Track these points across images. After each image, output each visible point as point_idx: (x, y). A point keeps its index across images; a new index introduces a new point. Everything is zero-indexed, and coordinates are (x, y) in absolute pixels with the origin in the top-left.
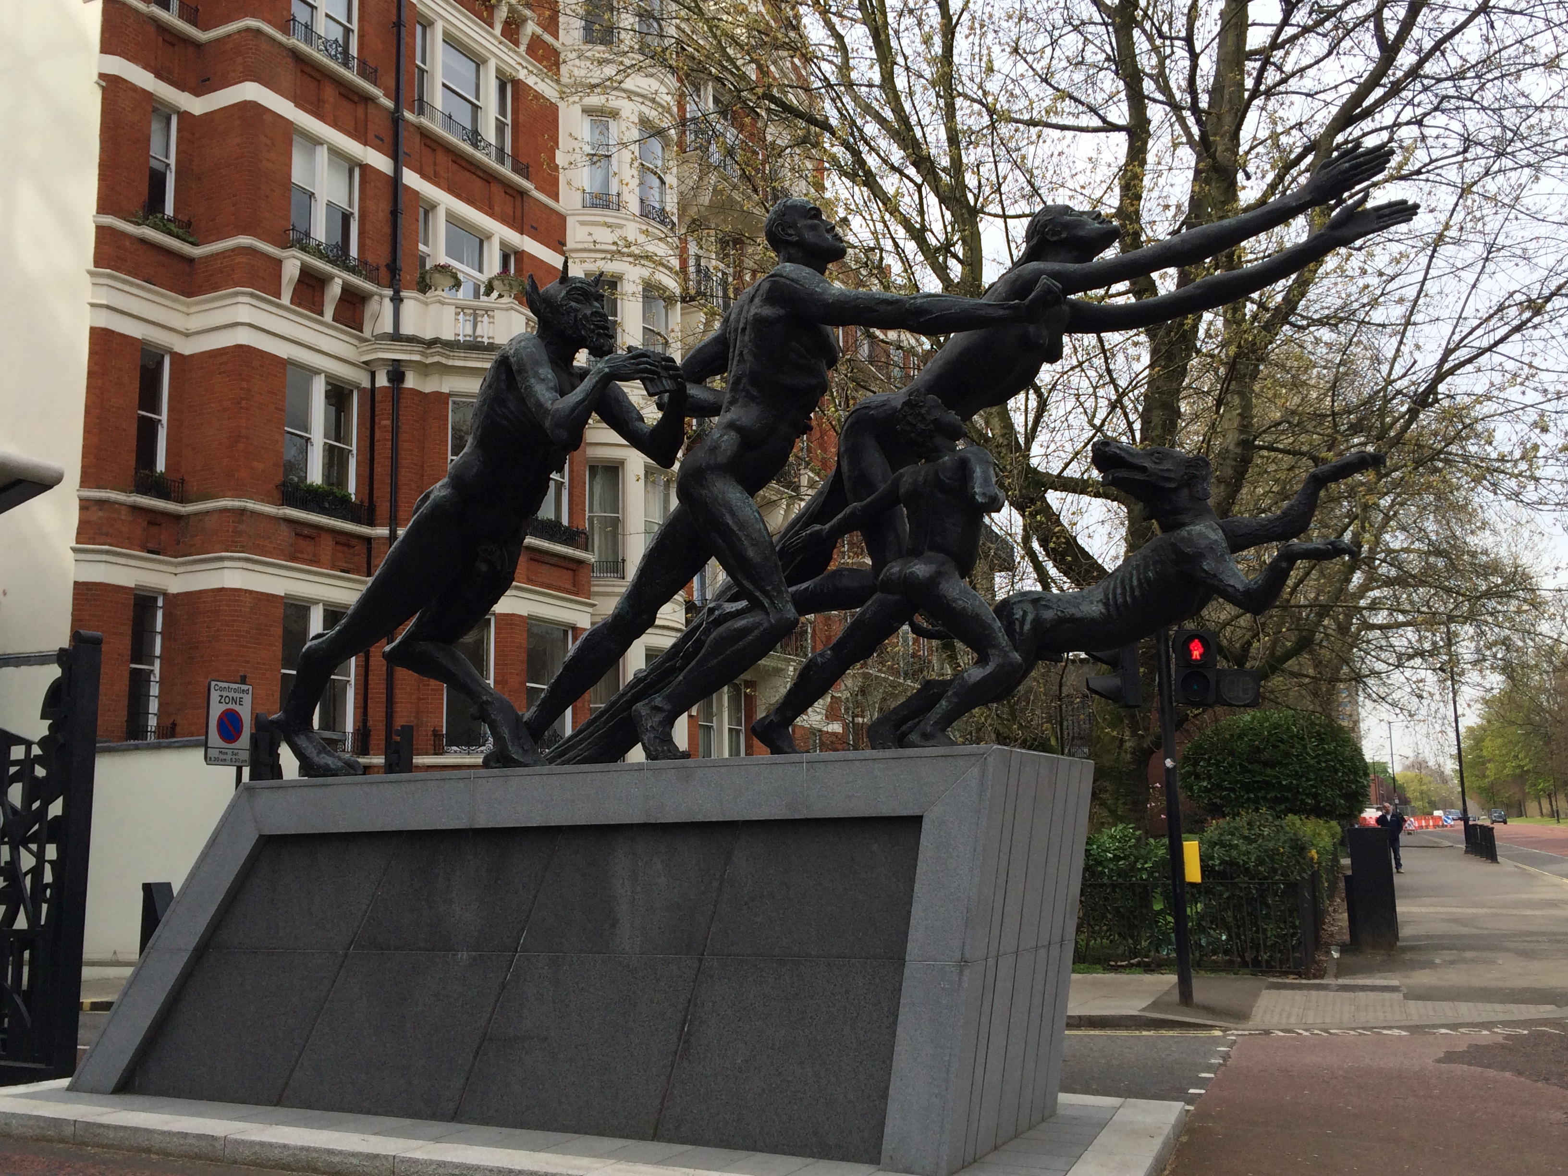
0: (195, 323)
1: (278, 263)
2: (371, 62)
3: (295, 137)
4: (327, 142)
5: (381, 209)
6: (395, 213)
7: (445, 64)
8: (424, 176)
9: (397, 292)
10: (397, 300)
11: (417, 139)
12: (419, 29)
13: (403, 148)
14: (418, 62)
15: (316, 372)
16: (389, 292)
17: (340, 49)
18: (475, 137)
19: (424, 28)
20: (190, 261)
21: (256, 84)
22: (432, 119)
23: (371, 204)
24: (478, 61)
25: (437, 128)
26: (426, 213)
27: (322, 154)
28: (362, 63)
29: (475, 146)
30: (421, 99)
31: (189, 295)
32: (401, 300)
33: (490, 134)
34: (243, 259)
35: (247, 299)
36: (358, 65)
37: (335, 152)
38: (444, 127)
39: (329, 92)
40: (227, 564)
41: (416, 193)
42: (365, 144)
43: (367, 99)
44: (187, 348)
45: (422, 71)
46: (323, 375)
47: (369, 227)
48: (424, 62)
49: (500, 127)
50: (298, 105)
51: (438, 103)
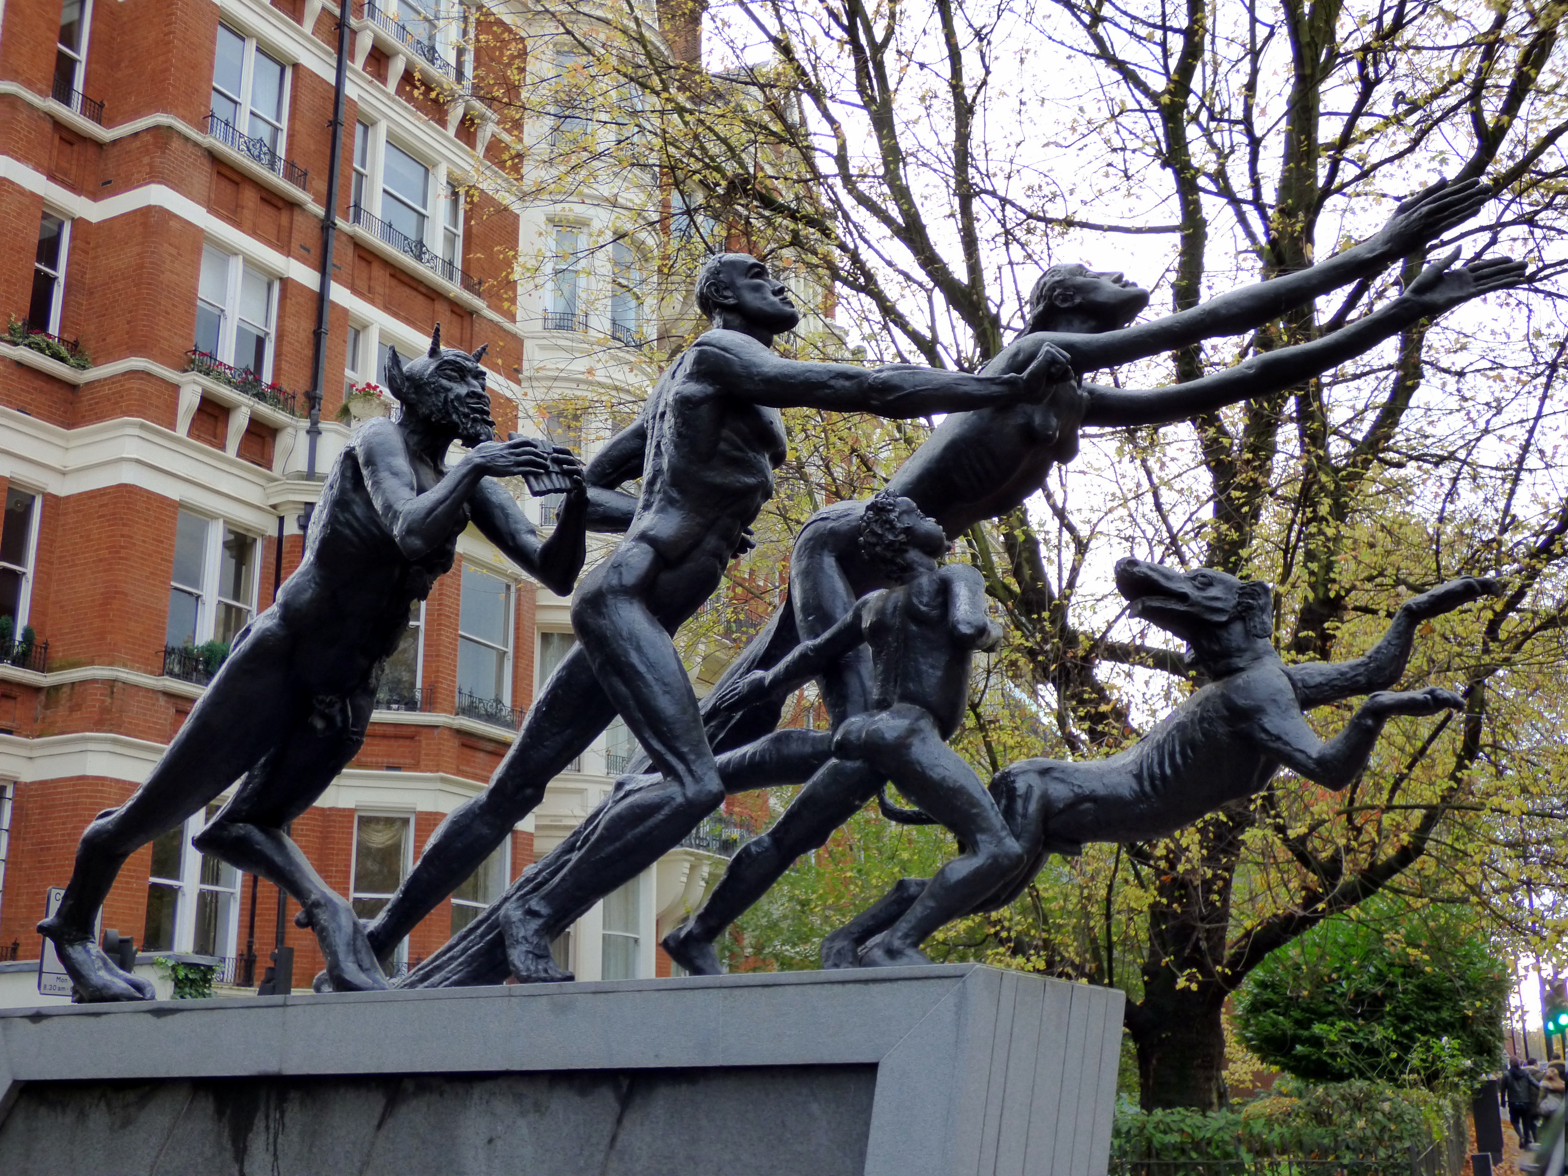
0: (73, 460)
1: (175, 388)
2: (300, 164)
3: (205, 246)
4: (243, 253)
5: (302, 328)
6: (318, 335)
7: (386, 167)
8: (355, 291)
9: (314, 423)
10: (314, 432)
11: (350, 251)
12: (359, 129)
13: (332, 259)
14: (356, 166)
15: (213, 516)
16: (306, 424)
17: (264, 149)
18: (419, 249)
19: (366, 128)
20: (73, 387)
21: (163, 187)
22: (369, 228)
23: (290, 324)
24: (426, 166)
25: (374, 237)
26: (357, 333)
27: (236, 267)
28: (290, 165)
29: (419, 258)
30: (357, 206)
31: (70, 425)
32: (319, 433)
33: (436, 244)
34: (135, 384)
35: (137, 431)
36: (285, 168)
37: (251, 264)
38: (383, 236)
39: (250, 197)
40: (91, 746)
41: (345, 311)
42: (288, 254)
43: (293, 205)
44: (62, 488)
45: (361, 175)
46: (221, 521)
47: (286, 348)
48: (363, 165)
49: (450, 238)
50: (211, 210)
51: (377, 212)
